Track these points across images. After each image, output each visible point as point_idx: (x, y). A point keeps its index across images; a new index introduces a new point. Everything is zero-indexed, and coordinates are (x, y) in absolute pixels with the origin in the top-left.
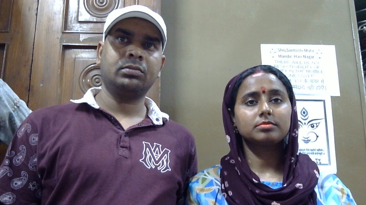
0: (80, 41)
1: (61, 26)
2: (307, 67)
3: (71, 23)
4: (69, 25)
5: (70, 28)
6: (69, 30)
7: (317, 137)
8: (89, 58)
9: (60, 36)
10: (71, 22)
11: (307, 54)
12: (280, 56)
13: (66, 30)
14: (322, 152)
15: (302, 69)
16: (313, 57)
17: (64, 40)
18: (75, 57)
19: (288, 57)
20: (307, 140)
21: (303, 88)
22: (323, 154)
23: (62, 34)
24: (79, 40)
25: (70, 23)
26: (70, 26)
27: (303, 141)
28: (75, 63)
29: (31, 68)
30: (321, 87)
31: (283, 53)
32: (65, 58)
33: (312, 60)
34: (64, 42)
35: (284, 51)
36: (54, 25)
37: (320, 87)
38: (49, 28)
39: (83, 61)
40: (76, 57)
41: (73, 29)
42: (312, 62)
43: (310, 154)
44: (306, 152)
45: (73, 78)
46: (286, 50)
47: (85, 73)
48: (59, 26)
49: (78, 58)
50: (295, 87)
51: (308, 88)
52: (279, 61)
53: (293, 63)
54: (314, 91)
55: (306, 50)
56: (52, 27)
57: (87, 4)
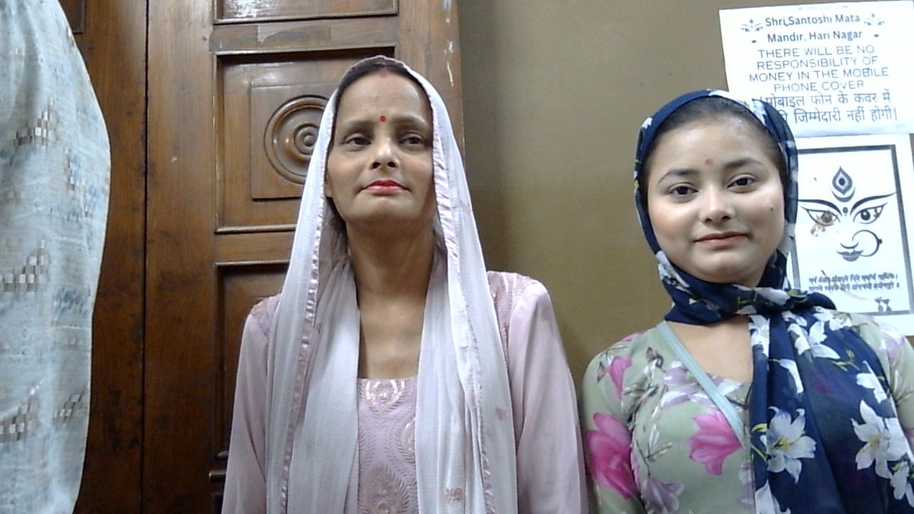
0: (260, 42)
1: (211, 9)
2: (844, 61)
4: (228, 5)
5: (231, 11)
6: (229, 18)
7: (879, 242)
8: (284, 83)
9: (210, 33)
11: (843, 27)
12: (771, 38)
13: (222, 18)
14: (894, 281)
15: (830, 68)
16: (858, 35)
17: (221, 43)
18: (250, 84)
19: (795, 40)
20: (853, 253)
21: (837, 117)
22: (895, 285)
23: (214, 28)
24: (257, 39)
26: (232, 7)
27: (841, 256)
28: (250, 100)
29: (144, 120)
30: (885, 112)
31: (780, 30)
32: (225, 89)
33: (856, 42)
35: (782, 22)
36: (192, 8)
37: (881, 113)
38: (179, 14)
39: (269, 91)
40: (253, 83)
41: (240, 14)
42: (858, 47)
43: (862, 288)
44: (852, 283)
45: (250, 137)
46: (787, 22)
47: (276, 123)
48: (205, 8)
49: (258, 86)
50: (816, 116)
51: (851, 117)
52: (770, 51)
53: (807, 54)
54: (866, 123)
55: (839, 17)
56: (189, 10)
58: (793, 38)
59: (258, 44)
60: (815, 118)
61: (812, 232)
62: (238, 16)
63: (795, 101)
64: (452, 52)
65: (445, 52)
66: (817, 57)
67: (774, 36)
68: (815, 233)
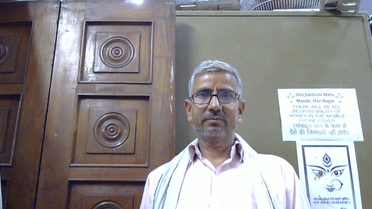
1: (77, 77)
2: (327, 111)
4: (84, 76)
5: (85, 78)
6: (84, 81)
7: (342, 184)
8: (104, 107)
9: (76, 86)
10: (87, 72)
11: (327, 98)
12: (298, 101)
13: (82, 81)
15: (322, 114)
16: (333, 101)
17: (80, 90)
18: (90, 108)
20: (332, 188)
21: (324, 133)
22: (348, 203)
23: (78, 84)
24: (95, 90)
25: (86, 74)
26: (86, 77)
27: (326, 190)
28: (90, 112)
29: (45, 119)
30: (344, 132)
31: (301, 98)
32: (80, 108)
33: (332, 104)
34: (80, 92)
35: (302, 95)
37: (342, 132)
38: (64, 78)
39: (98, 110)
40: (91, 106)
41: (89, 79)
42: (333, 106)
43: (335, 203)
44: (331, 201)
45: (88, 128)
46: (304, 95)
47: (99, 123)
48: (75, 77)
49: (93, 108)
50: (316, 132)
51: (330, 133)
52: (297, 106)
53: (312, 107)
54: (336, 136)
55: (325, 94)
56: (69, 77)
57: (103, 55)
58: (306, 101)
59: (95, 92)
60: (315, 133)
61: (315, 179)
62: (88, 80)
63: (307, 126)
64: (172, 99)
65: (170, 99)
66: (316, 109)
67: (299, 100)
68: (316, 180)
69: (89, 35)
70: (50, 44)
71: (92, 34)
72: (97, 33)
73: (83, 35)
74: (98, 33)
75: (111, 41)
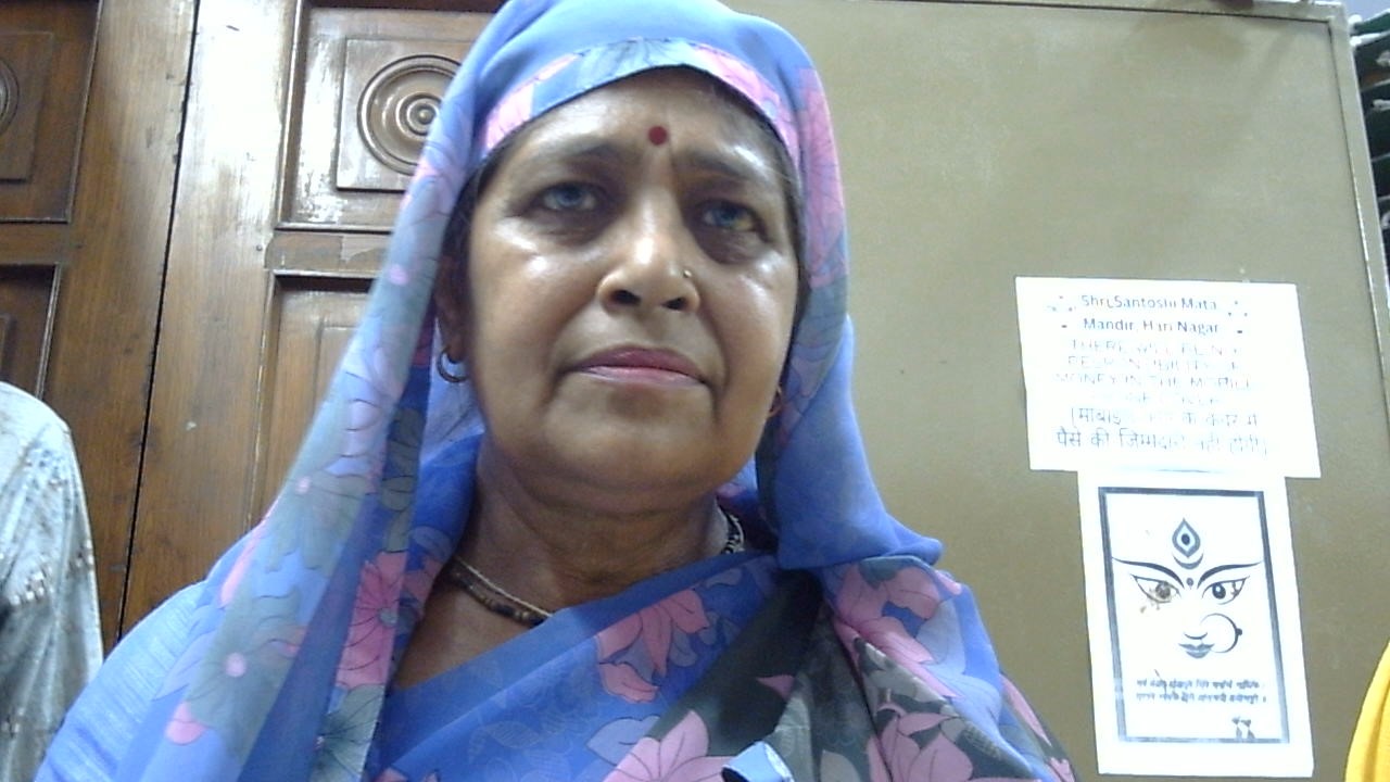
0: (344, 261)
1: (273, 206)
2: (1192, 365)
3: (308, 195)
4: (299, 201)
5: (299, 212)
6: (299, 221)
7: (1238, 632)
9: (268, 241)
10: (307, 190)
11: (1191, 316)
12: (1089, 324)
13: (289, 221)
14: (1258, 692)
15: (1174, 372)
16: (1213, 328)
17: (283, 257)
18: (321, 325)
19: (1122, 329)
20: (1201, 647)
21: (1181, 443)
22: (1260, 698)
23: (275, 235)
24: (340, 256)
25: (304, 194)
26: (305, 206)
28: (320, 342)
29: (150, 362)
30: (1249, 442)
31: (1101, 314)
32: (283, 324)
33: (1210, 339)
34: (283, 263)
36: (245, 200)
37: (1243, 442)
38: (223, 208)
40: (326, 320)
41: (317, 216)
42: (1213, 347)
43: (1213, 699)
46: (1112, 303)
48: (263, 204)
49: (333, 326)
50: (1151, 440)
51: (1200, 445)
52: (1086, 342)
53: (1140, 349)
54: (1222, 457)
55: (1187, 302)
56: (238, 207)
57: (369, 125)
58: (1119, 325)
59: (341, 264)
60: (1148, 443)
61: (1143, 610)
63: (1121, 415)
66: (1151, 356)
67: (1093, 321)
68: (1146, 612)
69: (317, 45)
70: (168, 77)
71: (330, 40)
72: (346, 39)
73: (295, 47)
74: (352, 39)
75: (401, 70)
